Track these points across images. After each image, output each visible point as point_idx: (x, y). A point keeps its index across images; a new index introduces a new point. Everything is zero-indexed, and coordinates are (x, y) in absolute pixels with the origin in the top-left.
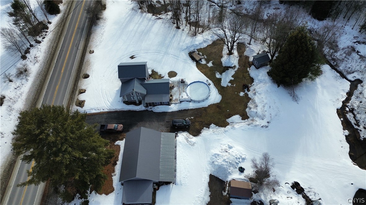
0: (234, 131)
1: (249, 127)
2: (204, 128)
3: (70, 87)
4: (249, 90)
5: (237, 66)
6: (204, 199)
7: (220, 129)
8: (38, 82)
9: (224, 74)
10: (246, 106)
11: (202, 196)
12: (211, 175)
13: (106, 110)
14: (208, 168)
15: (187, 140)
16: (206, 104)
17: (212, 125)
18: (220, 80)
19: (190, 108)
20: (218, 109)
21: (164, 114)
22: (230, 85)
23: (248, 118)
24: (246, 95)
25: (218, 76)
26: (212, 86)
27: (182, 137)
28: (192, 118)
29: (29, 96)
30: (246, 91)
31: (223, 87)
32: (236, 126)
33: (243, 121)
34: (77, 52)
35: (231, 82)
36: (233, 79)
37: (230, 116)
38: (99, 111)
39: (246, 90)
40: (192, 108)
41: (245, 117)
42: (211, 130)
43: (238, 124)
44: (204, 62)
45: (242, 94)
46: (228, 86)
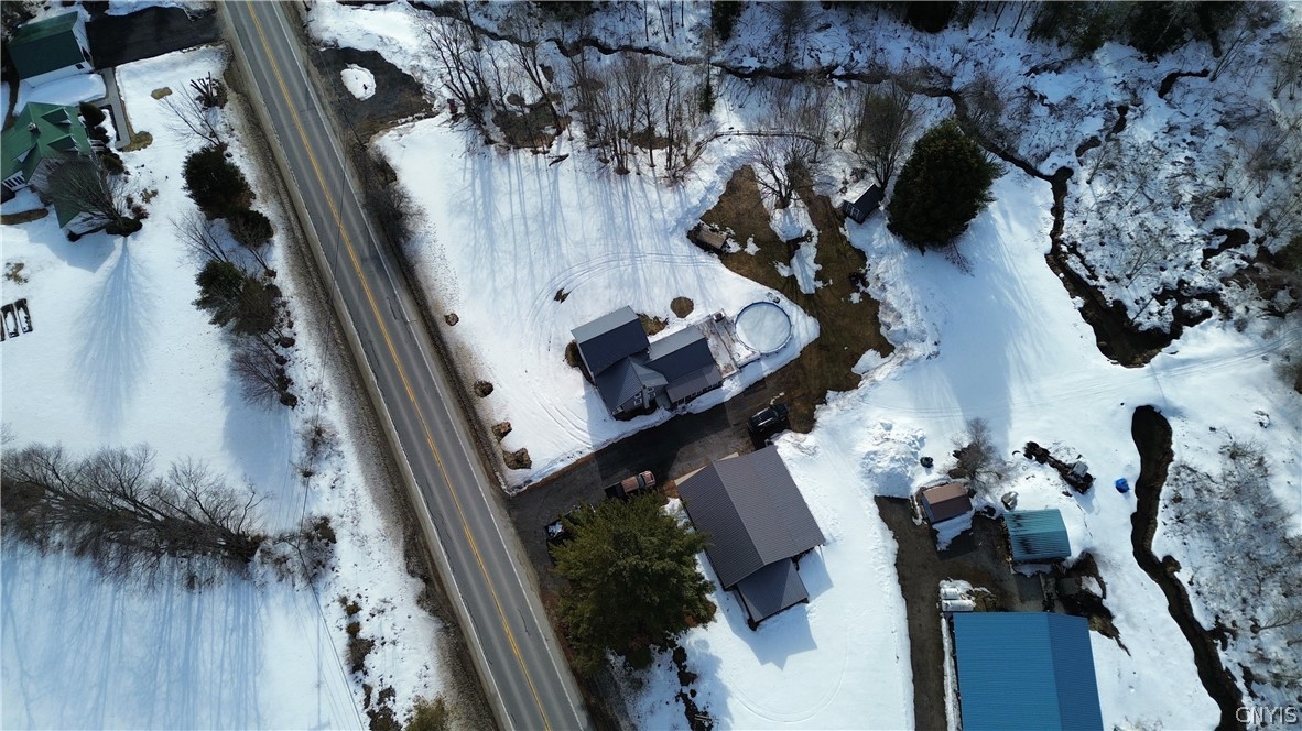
0: (879, 388)
1: (904, 367)
2: (817, 406)
3: (462, 431)
4: (866, 284)
5: (815, 233)
6: (885, 547)
7: (849, 396)
8: (371, 449)
9: (794, 260)
10: (877, 323)
11: (881, 544)
12: (875, 497)
13: (589, 452)
14: (866, 487)
15: (798, 446)
16: (794, 352)
17: (830, 394)
18: (793, 278)
19: (765, 374)
20: (823, 353)
21: (720, 408)
22: (819, 284)
23: (892, 349)
24: (866, 296)
25: (784, 272)
26: (784, 302)
27: (786, 445)
28: (781, 394)
29: (374, 491)
30: (862, 289)
31: (809, 297)
32: (879, 376)
33: (886, 359)
34: (410, 333)
35: (819, 276)
36: (819, 267)
37: (855, 360)
38: (573, 460)
39: (860, 285)
40: (769, 372)
41: (885, 349)
42: (832, 405)
43: (879, 371)
44: (734, 247)
45: (856, 297)
46: (816, 289)
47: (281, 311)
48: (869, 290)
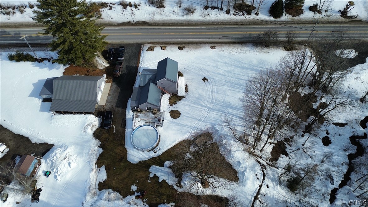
0: (88, 171)
1: (88, 187)
2: (100, 143)
4: (137, 197)
5: (180, 190)
7: (95, 157)
9: (170, 170)
10: (115, 190)
12: (54, 145)
14: (59, 144)
15: (89, 125)
16: (128, 146)
17: (101, 150)
18: (162, 165)
19: (126, 130)
20: (119, 157)
21: (125, 107)
22: (152, 175)
23: (100, 189)
24: (132, 193)
25: (167, 163)
26: (152, 154)
27: (94, 121)
28: (114, 131)
30: (136, 194)
31: (149, 167)
32: (93, 175)
33: (97, 183)
34: (215, 38)
35: (156, 177)
36: (160, 180)
37: (107, 170)
39: (139, 194)
41: (102, 186)
42: (96, 148)
43: (95, 177)
44: (192, 148)
45: (134, 188)
46: (150, 173)
47: (241, 13)
48: (133, 197)
